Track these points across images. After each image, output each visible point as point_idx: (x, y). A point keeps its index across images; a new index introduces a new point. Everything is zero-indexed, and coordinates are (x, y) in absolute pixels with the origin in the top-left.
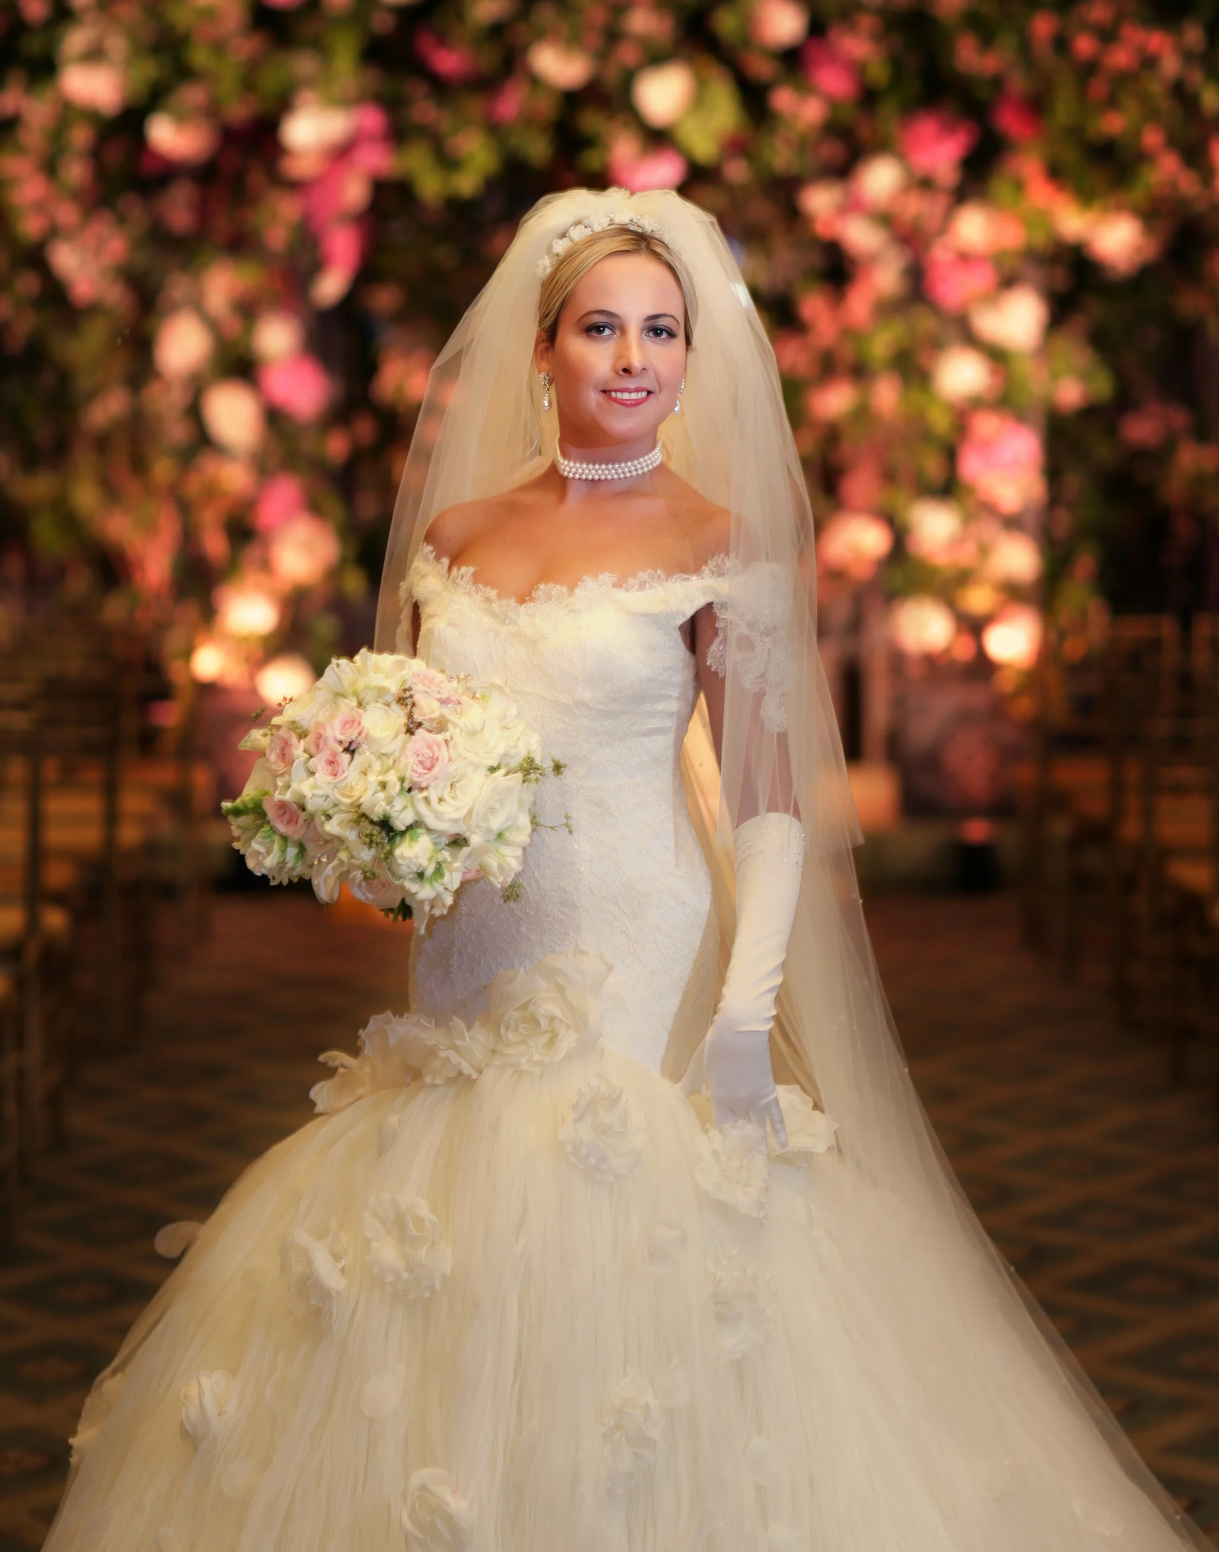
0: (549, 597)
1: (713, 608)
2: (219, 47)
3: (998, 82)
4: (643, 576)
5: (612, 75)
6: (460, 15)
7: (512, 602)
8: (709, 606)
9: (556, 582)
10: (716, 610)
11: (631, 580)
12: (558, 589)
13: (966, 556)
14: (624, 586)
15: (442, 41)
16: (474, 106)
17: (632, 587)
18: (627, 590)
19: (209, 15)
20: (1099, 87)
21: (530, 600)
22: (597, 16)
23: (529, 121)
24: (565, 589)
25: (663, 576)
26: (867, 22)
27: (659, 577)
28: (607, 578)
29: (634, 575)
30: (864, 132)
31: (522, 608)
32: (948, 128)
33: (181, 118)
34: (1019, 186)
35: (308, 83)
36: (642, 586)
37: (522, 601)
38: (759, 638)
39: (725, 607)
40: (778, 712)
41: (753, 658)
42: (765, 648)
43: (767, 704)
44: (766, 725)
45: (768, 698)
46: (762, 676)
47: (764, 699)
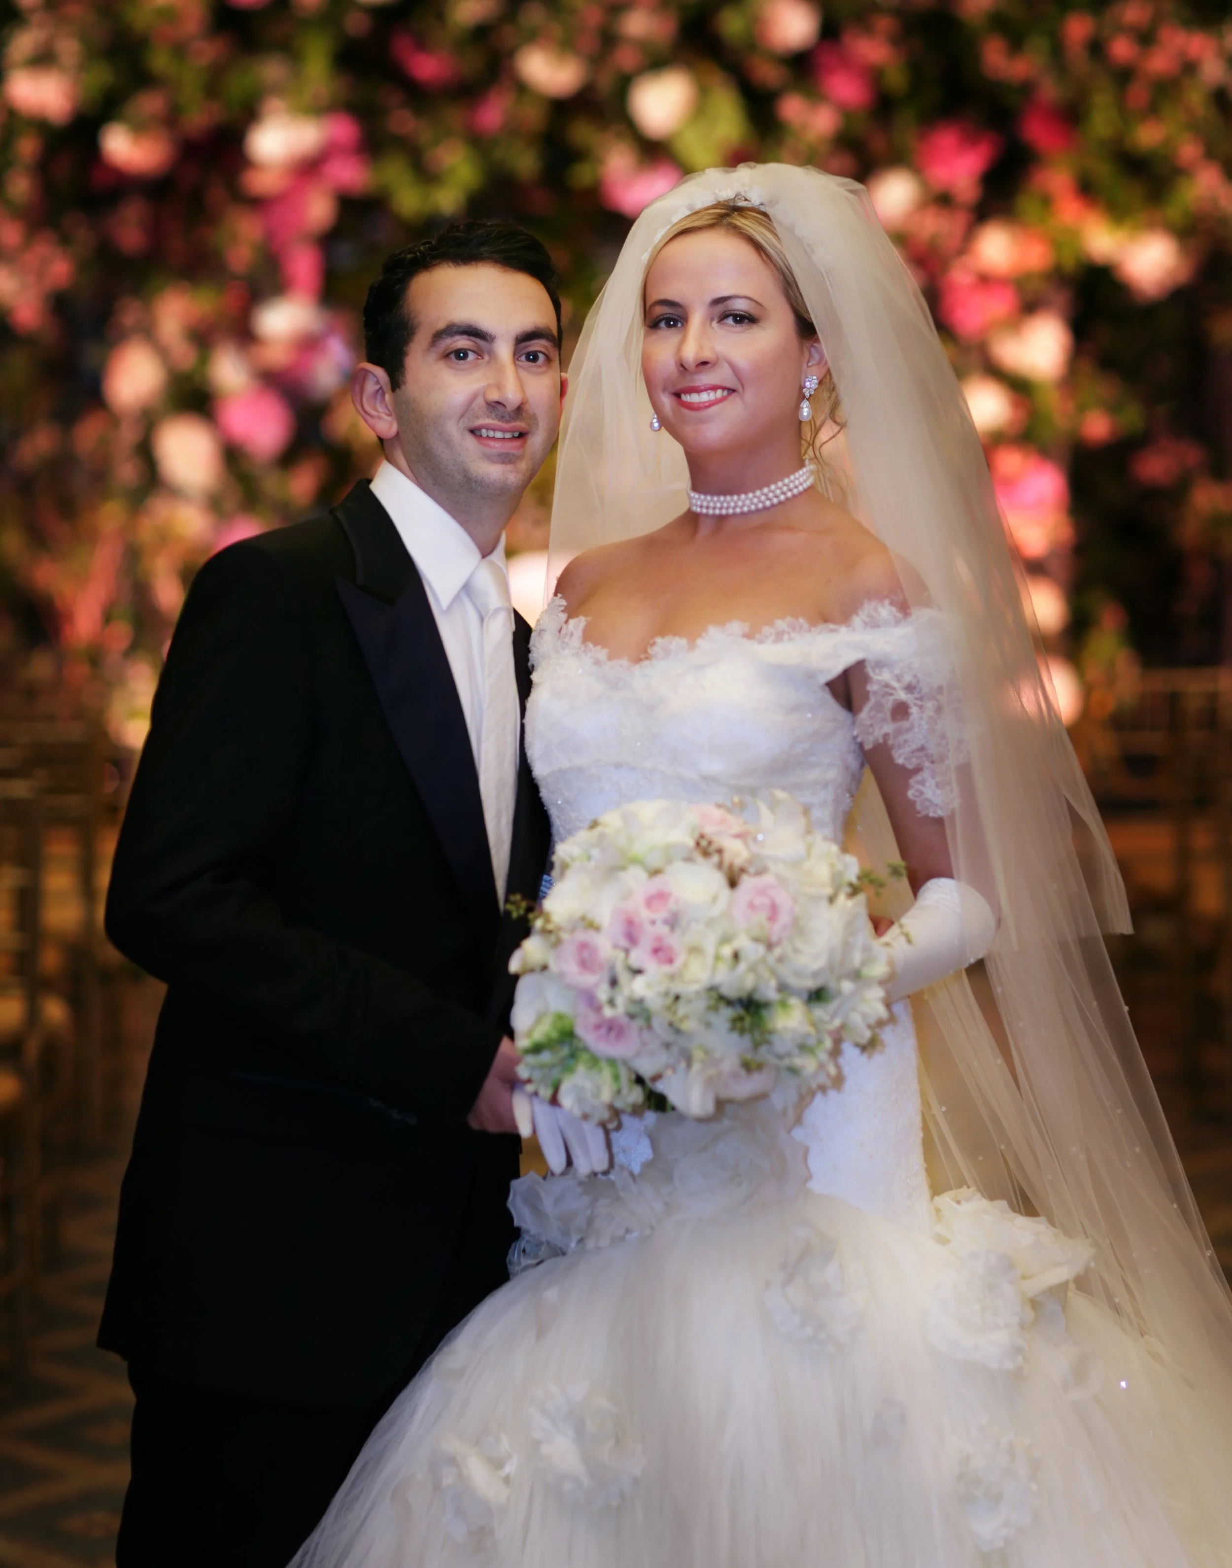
0: (667, 653)
1: (865, 667)
2: (180, 50)
3: (1027, 88)
4: (780, 624)
5: (606, 83)
6: (440, 16)
7: (624, 662)
8: (860, 665)
9: (675, 634)
10: (869, 670)
11: (766, 630)
12: (678, 643)
14: (757, 636)
15: (421, 45)
16: (454, 116)
17: (767, 637)
18: (761, 642)
19: (168, 15)
20: (1139, 93)
21: (647, 658)
22: (593, 16)
23: (512, 130)
24: (683, 642)
25: (806, 625)
26: (884, 23)
27: (801, 627)
28: (736, 627)
29: (770, 623)
30: (878, 143)
31: (637, 669)
32: (970, 140)
33: (139, 129)
34: (1047, 201)
35: (276, 90)
36: (779, 637)
37: (638, 661)
38: (919, 702)
39: (880, 664)
40: (939, 792)
41: (912, 727)
42: (925, 716)
43: (922, 783)
44: (919, 807)
45: (925, 774)
46: (922, 749)
47: (919, 777)
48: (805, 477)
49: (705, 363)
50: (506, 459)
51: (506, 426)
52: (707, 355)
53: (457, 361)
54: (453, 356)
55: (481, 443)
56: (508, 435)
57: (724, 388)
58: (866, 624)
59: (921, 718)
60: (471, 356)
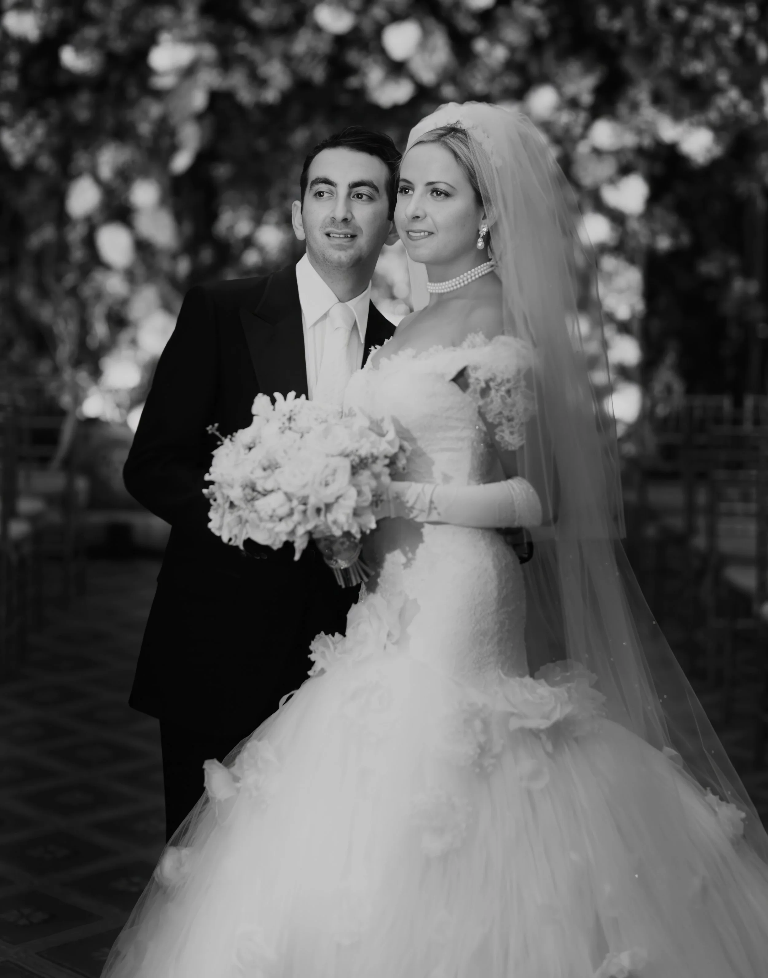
1: (468, 370)
3: (622, 36)
4: (431, 349)
5: (367, 26)
8: (466, 369)
11: (424, 353)
13: (593, 348)
14: (418, 356)
17: (423, 357)
18: (419, 359)
20: (688, 43)
23: (312, 54)
30: (534, 69)
32: (588, 70)
33: (79, 49)
34: (635, 107)
35: (166, 27)
38: (497, 387)
39: (476, 368)
40: (511, 437)
41: (492, 402)
42: (499, 395)
43: (503, 431)
44: (502, 445)
45: (504, 428)
46: (501, 413)
47: (499, 429)
48: (485, 268)
49: (418, 217)
50: (341, 248)
51: (340, 231)
52: (419, 213)
53: (321, 198)
54: (317, 195)
55: (329, 239)
56: (342, 236)
57: (424, 232)
58: (469, 347)
59: (497, 396)
60: (326, 195)
